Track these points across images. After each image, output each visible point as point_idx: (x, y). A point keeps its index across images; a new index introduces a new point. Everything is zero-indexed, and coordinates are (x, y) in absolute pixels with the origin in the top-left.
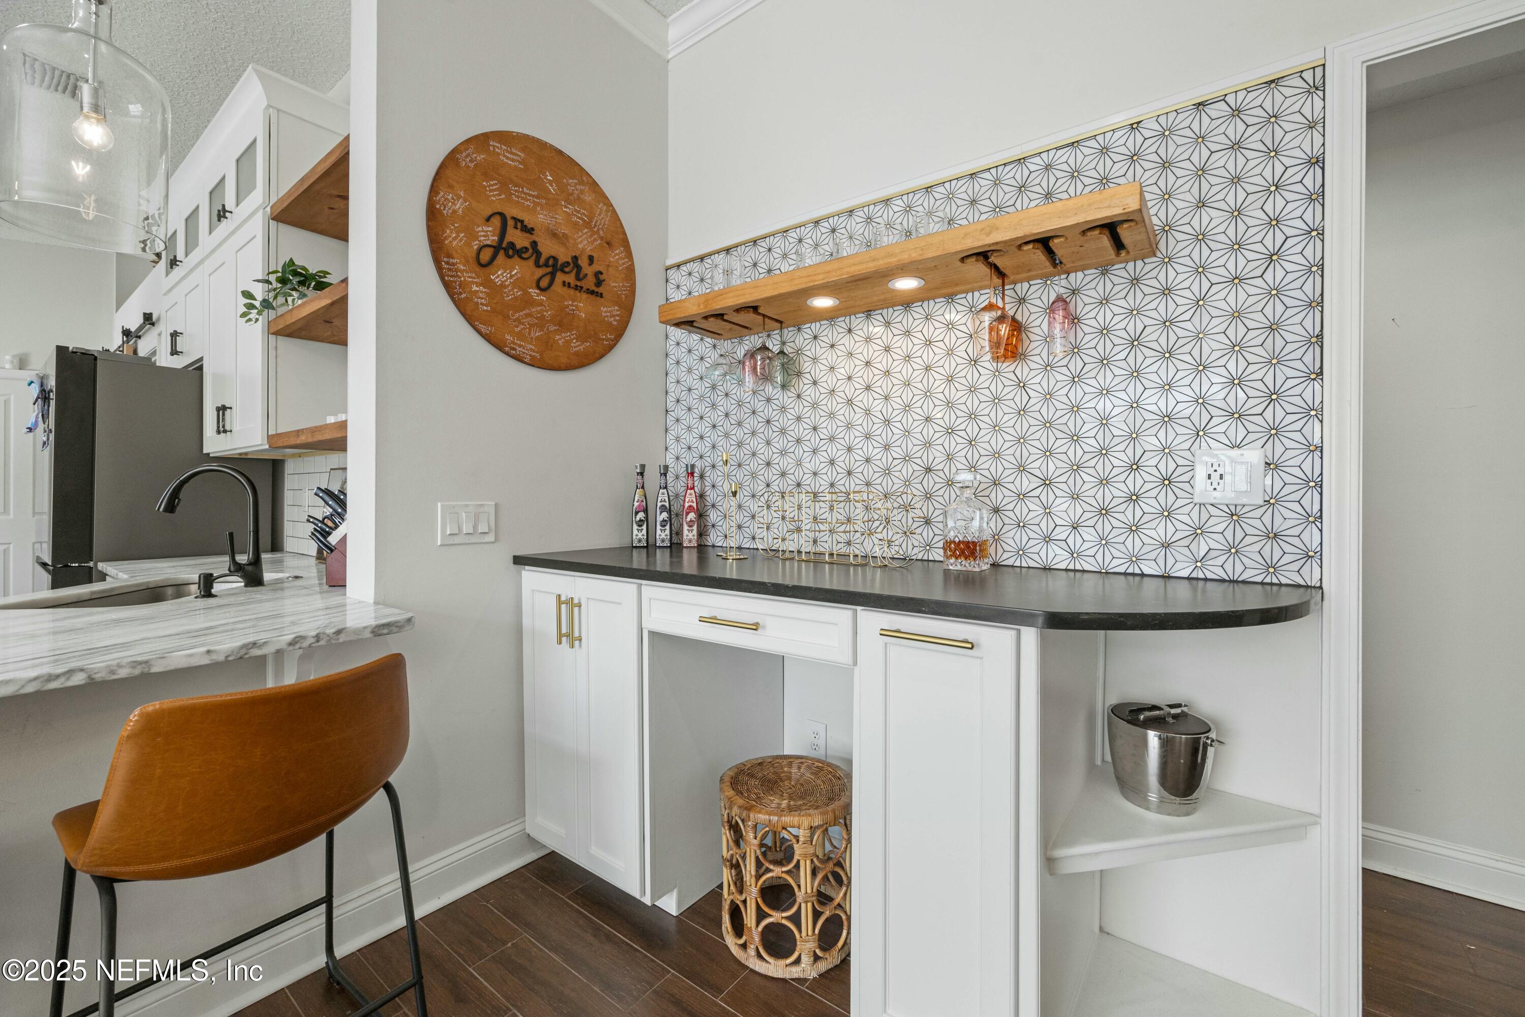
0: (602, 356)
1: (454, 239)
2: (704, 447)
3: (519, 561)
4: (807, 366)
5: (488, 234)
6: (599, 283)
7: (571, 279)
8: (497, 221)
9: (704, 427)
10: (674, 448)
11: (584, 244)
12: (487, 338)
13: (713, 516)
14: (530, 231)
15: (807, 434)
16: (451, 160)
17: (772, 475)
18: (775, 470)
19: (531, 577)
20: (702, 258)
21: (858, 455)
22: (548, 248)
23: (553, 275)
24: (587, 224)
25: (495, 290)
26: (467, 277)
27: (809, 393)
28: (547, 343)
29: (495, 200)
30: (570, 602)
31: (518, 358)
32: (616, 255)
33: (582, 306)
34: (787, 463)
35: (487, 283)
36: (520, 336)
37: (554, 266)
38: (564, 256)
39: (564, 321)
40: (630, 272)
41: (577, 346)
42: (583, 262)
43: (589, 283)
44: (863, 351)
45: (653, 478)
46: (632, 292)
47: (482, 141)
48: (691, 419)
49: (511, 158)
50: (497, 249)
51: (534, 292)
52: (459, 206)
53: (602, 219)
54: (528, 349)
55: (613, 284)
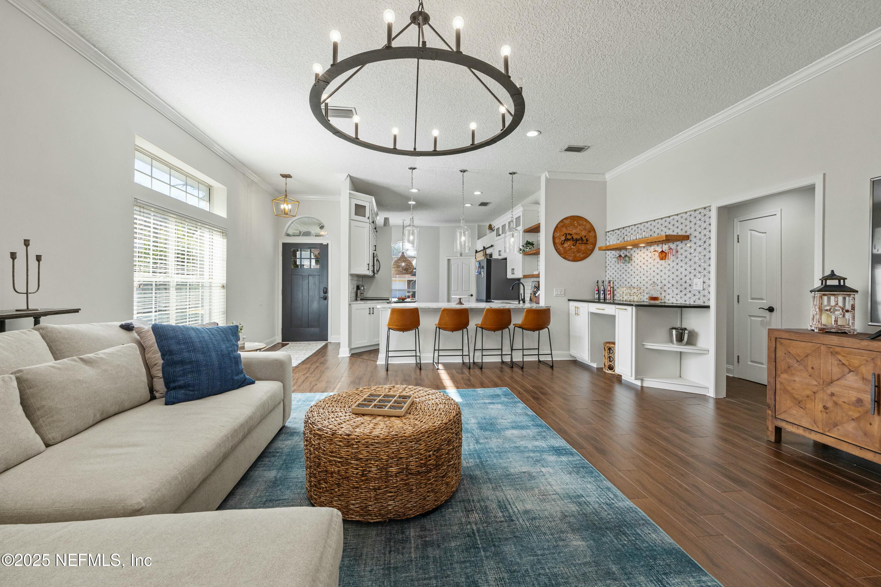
0: (588, 257)
1: (557, 241)
2: (613, 276)
3: (569, 300)
4: (633, 258)
5: (563, 238)
6: (587, 241)
7: (580, 242)
8: (565, 235)
9: (613, 271)
10: (608, 276)
11: (583, 233)
12: (563, 258)
13: (615, 292)
14: (571, 235)
15: (633, 274)
16: (557, 227)
17: (626, 283)
18: (627, 282)
19: (571, 303)
20: (613, 231)
21: (642, 279)
22: (575, 237)
23: (576, 242)
24: (584, 229)
25: (564, 248)
26: (559, 247)
27: (633, 264)
28: (575, 256)
29: (564, 230)
30: (578, 308)
31: (569, 260)
32: (592, 234)
33: (583, 247)
34: (629, 280)
35: (563, 247)
36: (569, 256)
37: (577, 240)
38: (578, 237)
39: (579, 251)
40: (595, 237)
41: (582, 256)
42: (583, 238)
43: (585, 242)
44: (644, 256)
45: (600, 284)
46: (596, 241)
47: (562, 221)
48: (611, 269)
49: (567, 222)
50: (565, 241)
51: (572, 247)
52: (558, 235)
53: (588, 226)
54: (571, 258)
55: (591, 240)
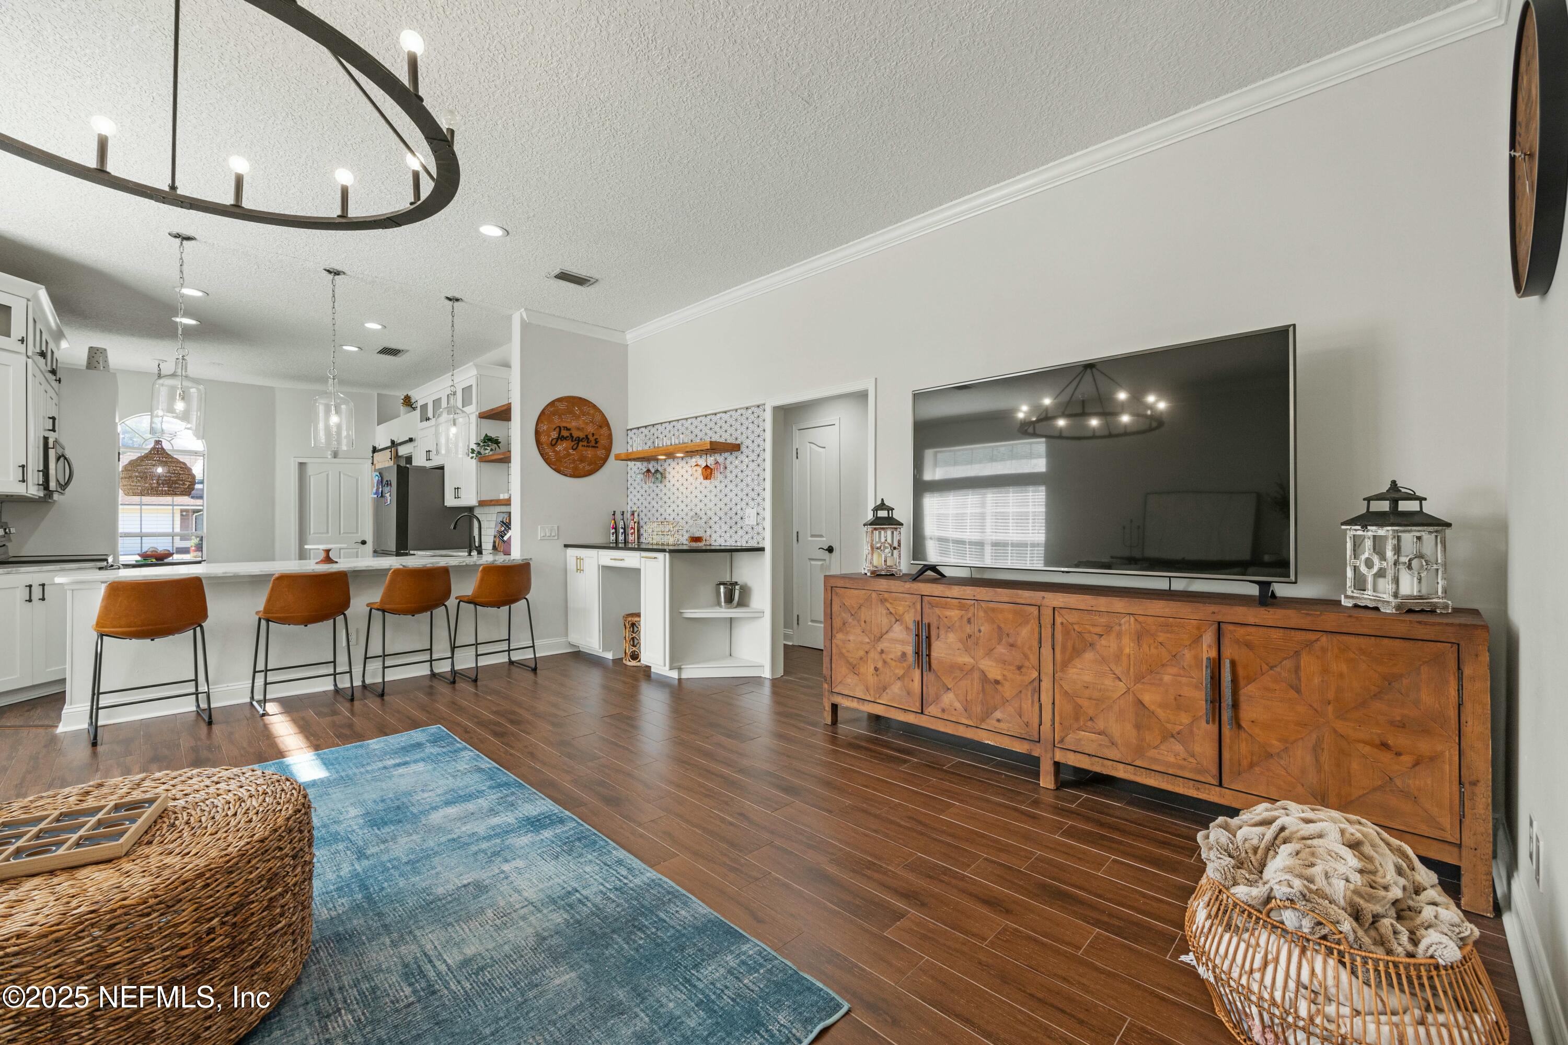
0: (598, 470)
1: (543, 439)
2: (639, 504)
3: (566, 546)
4: (667, 475)
5: (554, 435)
6: (596, 442)
7: (585, 443)
8: (558, 429)
9: (639, 496)
10: (630, 504)
11: (590, 429)
12: (555, 470)
13: (642, 531)
14: (568, 429)
15: (667, 500)
16: (543, 413)
17: (658, 515)
18: (659, 513)
19: (570, 551)
20: (638, 428)
21: (680, 508)
22: (576, 434)
23: (578, 444)
24: (591, 422)
25: (557, 453)
26: (548, 450)
27: (667, 484)
28: (576, 468)
29: (556, 421)
30: (581, 559)
31: (566, 475)
32: (604, 431)
33: (589, 453)
34: (661, 510)
35: (554, 451)
36: (566, 467)
37: (579, 440)
38: (582, 435)
39: (582, 459)
40: (610, 436)
41: (587, 468)
42: (590, 437)
43: (593, 443)
44: (683, 472)
45: (619, 516)
46: (611, 443)
47: (552, 404)
48: (635, 492)
49: (562, 406)
50: (557, 439)
51: (571, 451)
52: (545, 428)
53: (598, 418)
54: (569, 471)
55: (603, 442)
